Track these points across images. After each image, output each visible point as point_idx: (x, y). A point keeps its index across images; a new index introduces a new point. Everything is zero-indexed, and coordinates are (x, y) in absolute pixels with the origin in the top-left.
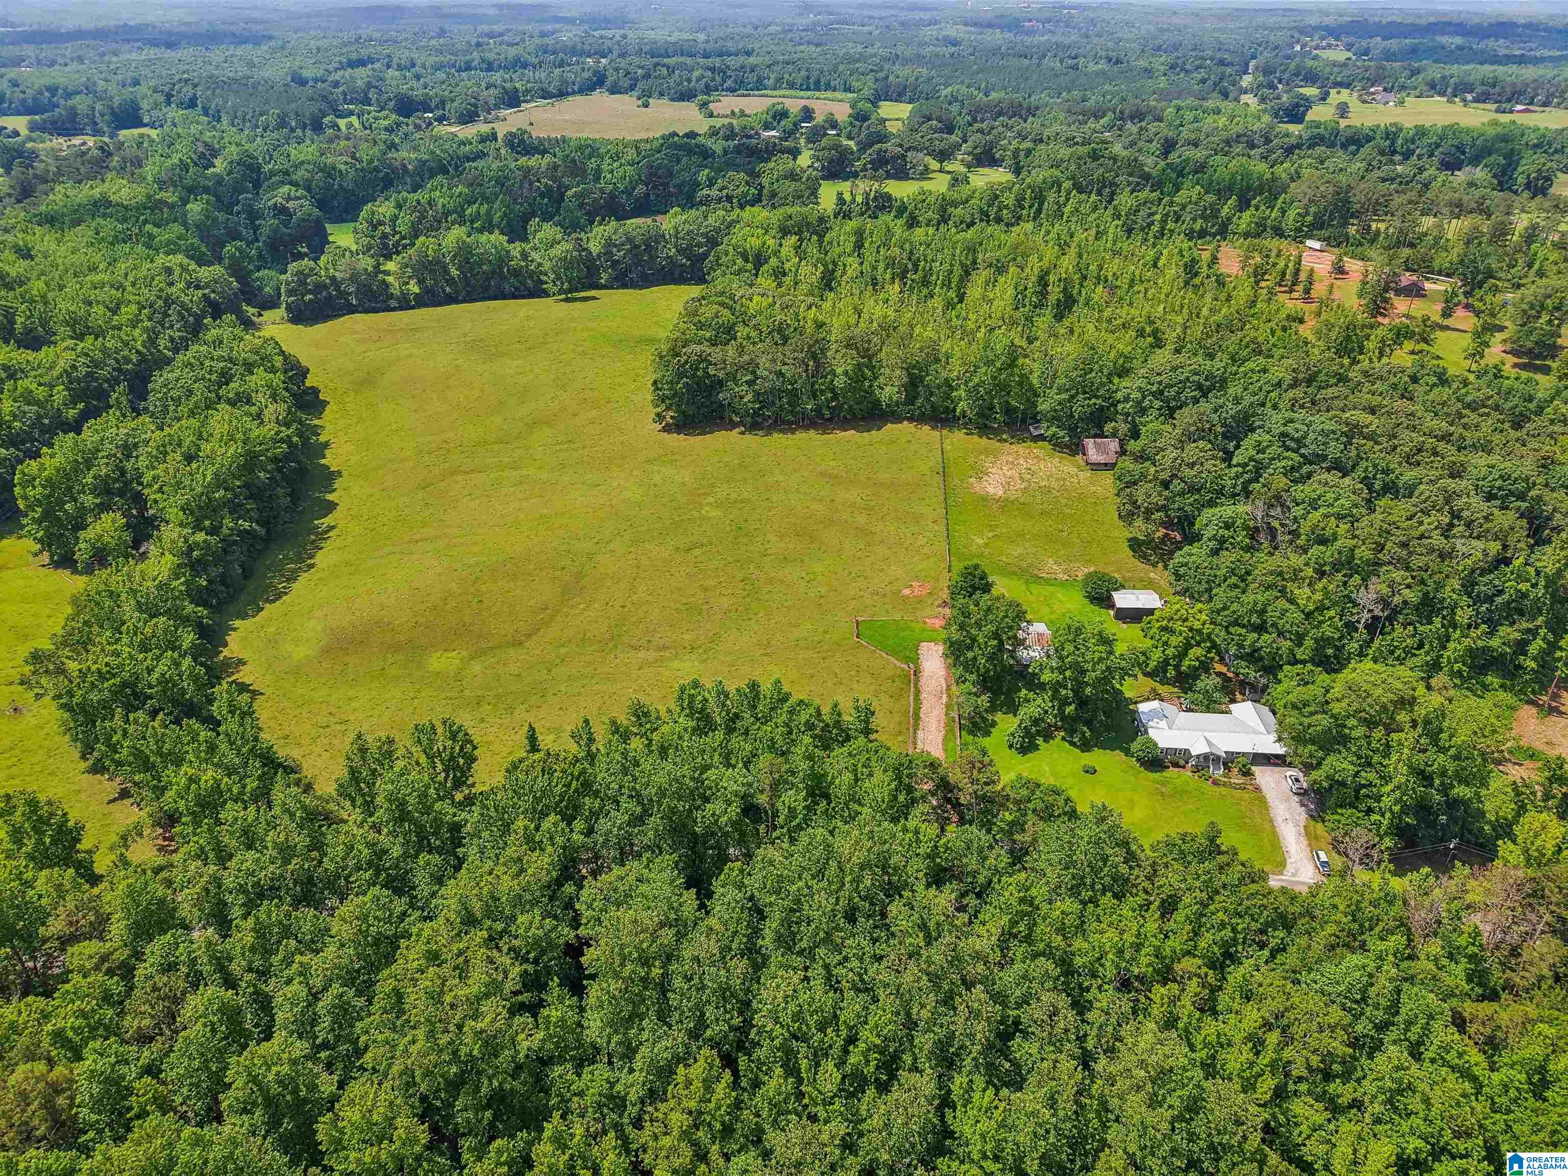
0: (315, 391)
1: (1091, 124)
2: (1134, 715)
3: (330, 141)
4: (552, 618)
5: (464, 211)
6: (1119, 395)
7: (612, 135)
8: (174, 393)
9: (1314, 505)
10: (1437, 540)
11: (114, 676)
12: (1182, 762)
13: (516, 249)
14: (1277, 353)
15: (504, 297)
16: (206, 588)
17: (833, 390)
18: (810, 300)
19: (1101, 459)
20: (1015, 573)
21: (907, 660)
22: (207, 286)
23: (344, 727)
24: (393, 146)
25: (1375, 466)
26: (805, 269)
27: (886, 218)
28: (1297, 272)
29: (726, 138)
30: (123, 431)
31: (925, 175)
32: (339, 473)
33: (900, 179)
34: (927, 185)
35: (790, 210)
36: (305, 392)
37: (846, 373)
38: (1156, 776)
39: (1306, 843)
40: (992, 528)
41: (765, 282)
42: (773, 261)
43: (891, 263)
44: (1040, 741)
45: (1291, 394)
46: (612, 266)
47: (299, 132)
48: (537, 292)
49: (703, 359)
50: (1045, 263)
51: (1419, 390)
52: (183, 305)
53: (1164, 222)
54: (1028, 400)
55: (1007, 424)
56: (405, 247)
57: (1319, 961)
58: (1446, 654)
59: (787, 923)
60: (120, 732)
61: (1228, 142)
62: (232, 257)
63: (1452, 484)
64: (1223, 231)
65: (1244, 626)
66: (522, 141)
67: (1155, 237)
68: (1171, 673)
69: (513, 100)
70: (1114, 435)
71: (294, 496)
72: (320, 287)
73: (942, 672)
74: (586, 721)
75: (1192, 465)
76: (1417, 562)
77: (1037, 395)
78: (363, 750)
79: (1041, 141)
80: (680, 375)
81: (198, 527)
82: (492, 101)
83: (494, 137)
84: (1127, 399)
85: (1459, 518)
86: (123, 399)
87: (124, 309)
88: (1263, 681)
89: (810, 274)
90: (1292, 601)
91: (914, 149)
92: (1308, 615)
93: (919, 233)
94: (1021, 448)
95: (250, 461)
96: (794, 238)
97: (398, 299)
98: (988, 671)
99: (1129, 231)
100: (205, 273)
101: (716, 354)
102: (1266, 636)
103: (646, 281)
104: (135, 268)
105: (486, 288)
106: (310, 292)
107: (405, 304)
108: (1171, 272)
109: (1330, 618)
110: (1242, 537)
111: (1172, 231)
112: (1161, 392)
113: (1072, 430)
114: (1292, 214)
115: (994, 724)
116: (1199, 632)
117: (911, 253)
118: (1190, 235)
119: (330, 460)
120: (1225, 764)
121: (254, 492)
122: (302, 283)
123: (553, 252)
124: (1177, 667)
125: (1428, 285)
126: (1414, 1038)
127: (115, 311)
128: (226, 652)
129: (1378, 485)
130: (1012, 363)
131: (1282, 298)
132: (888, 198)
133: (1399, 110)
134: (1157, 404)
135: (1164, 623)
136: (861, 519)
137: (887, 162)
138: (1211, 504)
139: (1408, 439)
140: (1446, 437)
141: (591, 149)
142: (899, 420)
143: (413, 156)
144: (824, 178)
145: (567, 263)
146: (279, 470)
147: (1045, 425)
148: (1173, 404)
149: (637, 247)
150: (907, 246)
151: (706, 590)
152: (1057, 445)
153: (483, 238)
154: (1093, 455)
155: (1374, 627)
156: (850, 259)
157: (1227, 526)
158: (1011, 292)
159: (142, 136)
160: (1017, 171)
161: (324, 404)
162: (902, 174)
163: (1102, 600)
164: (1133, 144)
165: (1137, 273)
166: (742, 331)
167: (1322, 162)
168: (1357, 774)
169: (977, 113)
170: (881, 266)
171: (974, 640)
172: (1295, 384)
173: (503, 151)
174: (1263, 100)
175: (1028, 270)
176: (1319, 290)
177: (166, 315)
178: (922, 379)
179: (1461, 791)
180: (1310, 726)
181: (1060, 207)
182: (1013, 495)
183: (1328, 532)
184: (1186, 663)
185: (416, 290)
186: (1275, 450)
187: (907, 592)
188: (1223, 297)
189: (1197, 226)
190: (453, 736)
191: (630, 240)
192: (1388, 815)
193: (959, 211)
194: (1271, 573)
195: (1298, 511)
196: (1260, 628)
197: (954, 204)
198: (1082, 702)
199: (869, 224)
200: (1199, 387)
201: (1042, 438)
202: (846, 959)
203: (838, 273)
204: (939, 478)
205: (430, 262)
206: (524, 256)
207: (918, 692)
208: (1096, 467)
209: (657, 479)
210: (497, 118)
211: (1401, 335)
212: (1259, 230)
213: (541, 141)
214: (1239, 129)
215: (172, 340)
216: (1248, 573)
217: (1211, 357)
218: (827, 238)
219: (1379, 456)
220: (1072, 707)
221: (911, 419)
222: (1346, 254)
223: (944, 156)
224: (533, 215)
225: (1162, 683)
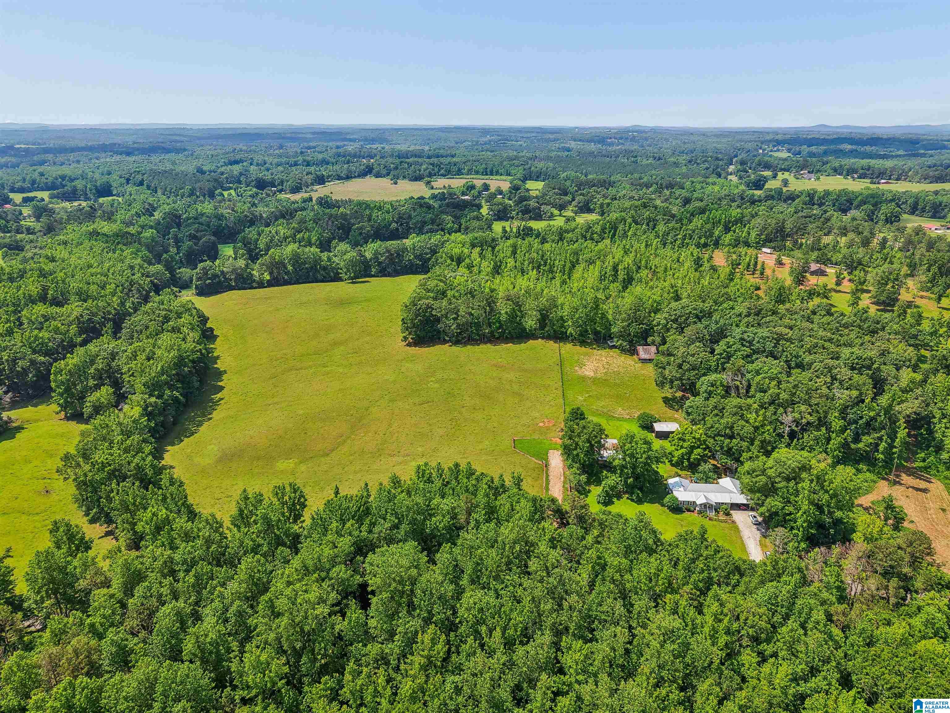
0: (212, 330)
1: (644, 190)
2: (666, 486)
3: (220, 202)
4: (345, 441)
5: (295, 236)
6: (654, 323)
7: (377, 199)
8: (138, 328)
9: (758, 373)
10: (825, 390)
11: (110, 465)
12: (692, 509)
13: (324, 256)
14: (740, 300)
15: (317, 281)
16: (154, 428)
17: (500, 322)
18: (487, 278)
19: (647, 357)
20: (600, 415)
21: (541, 459)
22: (153, 275)
23: (229, 499)
24: (254, 205)
25: (791, 354)
26: (485, 264)
27: (528, 240)
28: (756, 263)
29: (441, 200)
30: (111, 346)
31: (551, 217)
32: (225, 372)
33: (536, 220)
34: (552, 223)
35: (476, 235)
36: (206, 331)
37: (506, 313)
38: (678, 516)
39: (760, 549)
40: (587, 392)
41: (462, 270)
42: (467, 261)
43: (532, 261)
44: (615, 500)
45: (746, 320)
46: (378, 265)
47: (202, 198)
48: (337, 278)
49: (429, 307)
50: (616, 260)
51: (816, 318)
52: (139, 284)
53: (684, 239)
54: (606, 327)
55: (595, 340)
56: (262, 255)
57: (756, 588)
58: (830, 446)
59: (475, 570)
60: (115, 492)
61: (720, 199)
62: (167, 261)
63: (831, 362)
64: (717, 244)
65: (722, 436)
66: (327, 202)
67: (679, 247)
68: (686, 463)
69: (321, 180)
70: (653, 343)
71: (201, 381)
72: (215, 276)
73: (561, 465)
74: (366, 485)
75: (693, 355)
76: (813, 401)
77: (610, 325)
78: (247, 498)
79: (616, 199)
80: (417, 316)
81: (151, 395)
82: (309, 181)
83: (311, 199)
84: (659, 324)
85: (836, 379)
86: (110, 331)
87: (108, 287)
88: (735, 466)
89: (487, 266)
90: (747, 422)
91: (545, 204)
92: (756, 428)
93: (547, 246)
94: (603, 352)
95: (180, 361)
96: (478, 249)
97: (258, 283)
98: (585, 461)
99: (665, 244)
100: (153, 269)
101: (436, 304)
102: (734, 440)
103: (397, 273)
104: (114, 266)
105: (308, 277)
106: (209, 279)
107: (261, 285)
108: (687, 264)
109: (768, 430)
110: (720, 390)
111: (688, 244)
112: (677, 320)
113: (631, 342)
114: (753, 234)
115: (589, 491)
116: (699, 439)
117: (543, 256)
118: (698, 246)
119: (219, 365)
120: (716, 510)
121: (181, 378)
122: (206, 274)
123: (345, 257)
124: (688, 459)
125: (828, 270)
126: (802, 619)
127: (103, 287)
128: (163, 462)
129: (793, 364)
130: (597, 307)
131: (748, 277)
132: (531, 229)
133: (817, 182)
134: (675, 326)
135: (680, 436)
136: (516, 387)
137: (530, 212)
138: (704, 375)
139: (808, 341)
140: (830, 340)
141: (367, 205)
142: (536, 338)
143: (266, 209)
144: (496, 220)
145: (352, 263)
146: (194, 367)
147: (615, 340)
148: (683, 325)
149: (392, 255)
150: (540, 252)
151: (430, 425)
152: (623, 350)
153: (307, 249)
154: (643, 355)
155: (792, 435)
156: (509, 260)
157: (712, 386)
158: (597, 273)
159: (113, 200)
160: (602, 214)
161: (216, 337)
162: (538, 217)
163: (649, 427)
164: (666, 200)
165: (669, 265)
166: (450, 293)
167: (771, 209)
168: (783, 508)
169: (580, 185)
170: (526, 263)
171: (577, 444)
172: (748, 315)
173: (316, 207)
174: (741, 178)
175: (607, 263)
176: (768, 272)
177: (130, 290)
178: (548, 316)
179: (838, 514)
180: (756, 482)
181: (625, 232)
182: (599, 376)
183: (765, 386)
184: (693, 456)
185: (268, 278)
186: (738, 346)
187: (541, 424)
188: (716, 276)
189: (703, 241)
190: (295, 492)
191: (388, 251)
192: (801, 529)
193: (570, 235)
194: (735, 407)
195: (749, 376)
196: (732, 437)
197: (567, 232)
198: (637, 478)
199: (520, 241)
200: (697, 316)
201: (614, 347)
202: (506, 586)
203: (503, 267)
204: (559, 367)
205: (277, 263)
206: (329, 259)
207: (548, 476)
208: (644, 361)
209: (403, 369)
210: (312, 190)
211: (811, 294)
212: (736, 243)
213: (337, 201)
214: (726, 192)
215: (133, 303)
216: (724, 408)
217: (704, 302)
218: (497, 249)
219: (792, 348)
220: (631, 479)
221: (543, 338)
222: (784, 255)
223: (562, 207)
224: (334, 238)
225: (681, 470)
